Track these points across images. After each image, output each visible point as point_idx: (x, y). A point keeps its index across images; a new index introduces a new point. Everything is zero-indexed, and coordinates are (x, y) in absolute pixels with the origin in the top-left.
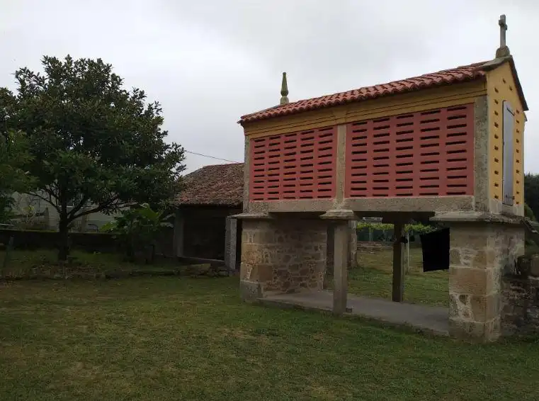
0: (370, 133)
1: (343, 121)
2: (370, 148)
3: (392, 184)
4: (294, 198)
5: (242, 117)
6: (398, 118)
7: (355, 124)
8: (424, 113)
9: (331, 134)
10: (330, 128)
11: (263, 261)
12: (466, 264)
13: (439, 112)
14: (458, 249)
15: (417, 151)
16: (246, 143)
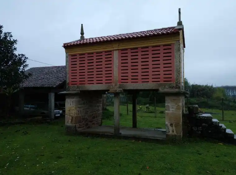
0: (129, 55)
1: (117, 48)
2: (129, 61)
3: (140, 77)
4: (93, 83)
5: (64, 44)
6: (142, 48)
7: (122, 50)
8: (153, 47)
9: (111, 54)
10: (111, 51)
11: (77, 114)
12: (172, 111)
13: (160, 46)
14: (169, 104)
15: (150, 63)
16: (67, 57)
